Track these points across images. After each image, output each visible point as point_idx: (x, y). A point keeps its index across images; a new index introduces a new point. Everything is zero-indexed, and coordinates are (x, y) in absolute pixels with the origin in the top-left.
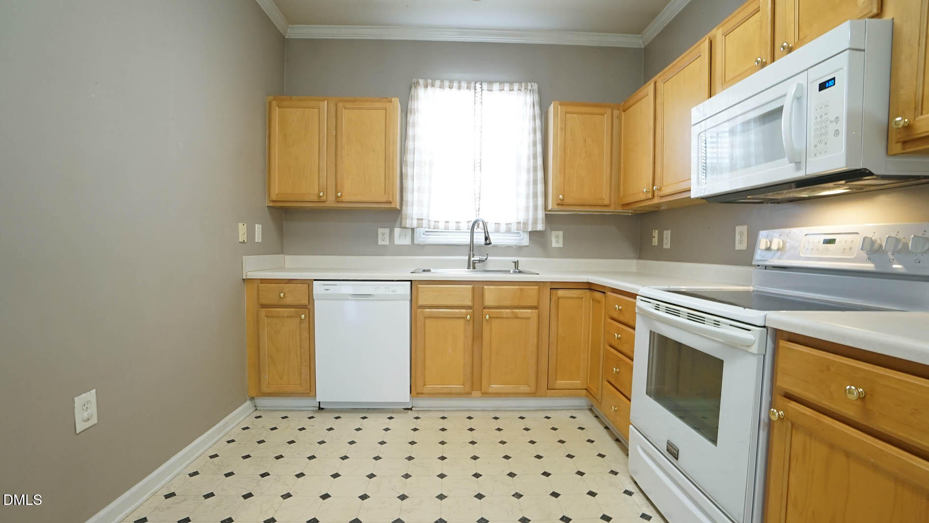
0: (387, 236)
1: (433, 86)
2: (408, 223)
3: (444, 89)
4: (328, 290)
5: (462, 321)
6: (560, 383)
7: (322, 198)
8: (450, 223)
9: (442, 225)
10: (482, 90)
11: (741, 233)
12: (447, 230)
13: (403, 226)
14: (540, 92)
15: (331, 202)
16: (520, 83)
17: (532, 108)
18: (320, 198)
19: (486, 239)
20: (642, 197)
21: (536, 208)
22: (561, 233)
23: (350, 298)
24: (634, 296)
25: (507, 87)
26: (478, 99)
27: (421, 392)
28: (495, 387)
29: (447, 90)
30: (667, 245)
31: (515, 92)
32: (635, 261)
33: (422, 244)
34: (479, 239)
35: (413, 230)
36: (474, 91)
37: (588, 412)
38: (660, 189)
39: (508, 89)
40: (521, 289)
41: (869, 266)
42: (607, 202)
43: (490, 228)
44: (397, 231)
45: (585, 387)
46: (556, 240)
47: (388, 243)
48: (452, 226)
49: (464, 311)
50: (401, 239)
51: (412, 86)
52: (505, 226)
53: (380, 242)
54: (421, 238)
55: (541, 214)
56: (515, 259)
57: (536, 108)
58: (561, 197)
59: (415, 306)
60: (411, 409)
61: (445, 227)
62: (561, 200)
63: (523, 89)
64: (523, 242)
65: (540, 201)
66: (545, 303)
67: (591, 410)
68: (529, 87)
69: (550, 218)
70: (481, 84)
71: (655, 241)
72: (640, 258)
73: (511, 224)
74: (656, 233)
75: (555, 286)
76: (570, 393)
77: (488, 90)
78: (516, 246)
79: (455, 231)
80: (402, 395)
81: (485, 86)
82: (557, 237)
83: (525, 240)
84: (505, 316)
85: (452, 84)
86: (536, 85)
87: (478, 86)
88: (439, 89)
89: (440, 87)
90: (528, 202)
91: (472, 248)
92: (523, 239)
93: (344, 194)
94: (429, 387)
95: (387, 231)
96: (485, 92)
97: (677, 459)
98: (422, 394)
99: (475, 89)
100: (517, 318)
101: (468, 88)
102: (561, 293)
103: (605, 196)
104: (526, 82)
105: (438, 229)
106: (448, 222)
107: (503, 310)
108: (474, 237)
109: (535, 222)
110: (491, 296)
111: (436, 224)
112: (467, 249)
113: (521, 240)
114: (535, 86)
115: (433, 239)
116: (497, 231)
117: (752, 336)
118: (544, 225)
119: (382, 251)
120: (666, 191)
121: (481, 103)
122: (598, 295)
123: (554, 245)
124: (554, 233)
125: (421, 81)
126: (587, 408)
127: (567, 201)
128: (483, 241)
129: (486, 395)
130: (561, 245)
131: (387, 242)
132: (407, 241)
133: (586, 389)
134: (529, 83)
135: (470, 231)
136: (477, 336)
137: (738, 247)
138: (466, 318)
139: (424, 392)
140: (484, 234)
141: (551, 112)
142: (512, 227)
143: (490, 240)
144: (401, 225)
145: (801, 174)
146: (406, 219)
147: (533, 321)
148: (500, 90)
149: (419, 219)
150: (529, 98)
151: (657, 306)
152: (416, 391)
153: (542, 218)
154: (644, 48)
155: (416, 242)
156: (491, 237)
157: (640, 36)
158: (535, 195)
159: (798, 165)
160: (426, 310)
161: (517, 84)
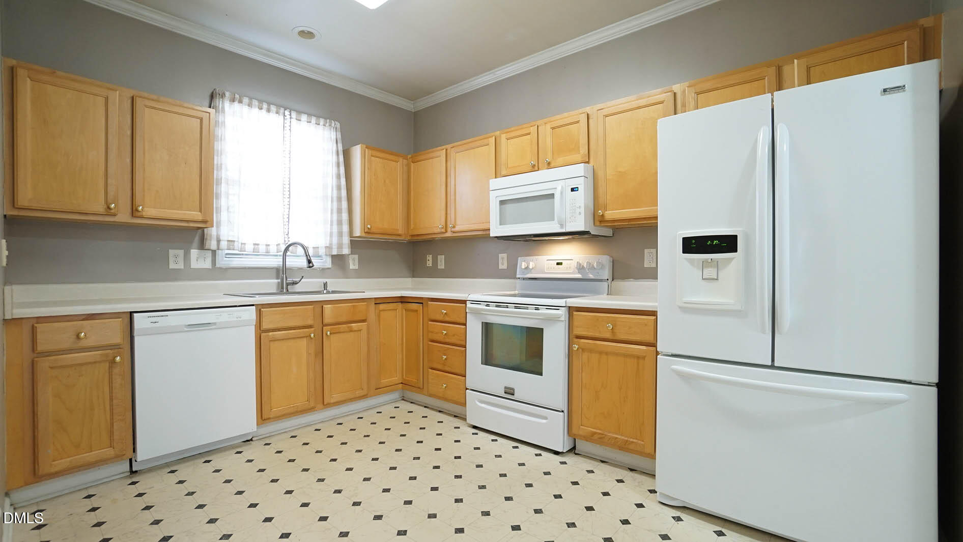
0: (181, 260)
1: (240, 102)
2: (213, 245)
3: (252, 107)
4: (155, 322)
5: (305, 341)
6: (385, 381)
7: (112, 211)
8: (260, 246)
9: (249, 248)
10: (291, 118)
11: (503, 258)
12: (256, 253)
13: (206, 247)
14: (342, 130)
15: (123, 217)
16: (326, 119)
17: (335, 145)
18: (108, 210)
19: (309, 262)
20: (439, 231)
21: (340, 234)
22: (359, 257)
23: (186, 329)
24: (464, 302)
25: (314, 120)
26: (287, 125)
27: (268, 417)
28: (336, 397)
29: (264, 111)
30: (441, 265)
31: (321, 127)
32: (410, 279)
33: (224, 267)
34: (297, 261)
35: (214, 253)
36: (283, 117)
37: (403, 401)
38: (454, 227)
39: (315, 122)
40: (353, 305)
41: (579, 276)
42: (400, 232)
43: (311, 252)
44: (194, 253)
45: (401, 381)
46: (353, 264)
47: (183, 267)
48: (262, 249)
49: (307, 330)
50: (199, 260)
51: (213, 95)
52: (312, 249)
53: (172, 266)
54: (222, 262)
55: (346, 240)
56: (325, 280)
57: (339, 144)
58: (369, 226)
59: (260, 331)
60: (251, 440)
61: (254, 249)
62: (369, 229)
63: (327, 125)
64: (326, 264)
65: (345, 228)
66: (372, 316)
68: (333, 125)
69: (355, 244)
70: (290, 112)
71: (429, 263)
72: (413, 277)
73: (318, 248)
74: (430, 257)
75: (378, 301)
76: (389, 389)
77: (296, 119)
78: (319, 268)
79: (264, 254)
80: (248, 423)
81: (294, 114)
82: (354, 260)
83: (328, 263)
84: (342, 330)
85: (261, 105)
86: (339, 124)
87: (287, 113)
88: (247, 107)
89: (249, 105)
90: (331, 229)
91: (281, 272)
92: (326, 262)
93: (146, 209)
94: (275, 411)
95: (181, 253)
96: (294, 121)
97: (513, 395)
98: (269, 419)
99: (284, 116)
100: (351, 331)
101: (277, 113)
102: (382, 307)
103: (399, 227)
104: (331, 119)
105: (245, 251)
106: (258, 245)
107: (340, 326)
108: (287, 260)
109: (340, 246)
111: (243, 246)
112: (277, 271)
113: (322, 262)
114: (338, 125)
115: (236, 262)
116: (318, 256)
117: (562, 312)
118: (350, 250)
119: (175, 276)
120: (457, 228)
121: (290, 130)
122: (412, 306)
123: (352, 267)
124: (353, 257)
125: (227, 94)
126: (400, 399)
127: (373, 230)
128: (303, 263)
129: (327, 406)
131: (181, 266)
132: (207, 264)
133: (402, 383)
134: (332, 121)
135: (282, 253)
136: (319, 352)
137: (501, 267)
138: (310, 336)
139: (271, 416)
140: (305, 258)
141: (357, 152)
142: (320, 250)
143: (313, 264)
144: (202, 246)
145: (563, 230)
146: (211, 241)
147: (364, 332)
148: (308, 122)
149: (228, 241)
150: (333, 135)
151: (488, 306)
152: (263, 418)
153: (348, 243)
154: (414, 112)
155: (218, 265)
156: (313, 260)
157: (412, 102)
158: (340, 223)
159: (562, 226)
160: (271, 334)
161: (323, 119)
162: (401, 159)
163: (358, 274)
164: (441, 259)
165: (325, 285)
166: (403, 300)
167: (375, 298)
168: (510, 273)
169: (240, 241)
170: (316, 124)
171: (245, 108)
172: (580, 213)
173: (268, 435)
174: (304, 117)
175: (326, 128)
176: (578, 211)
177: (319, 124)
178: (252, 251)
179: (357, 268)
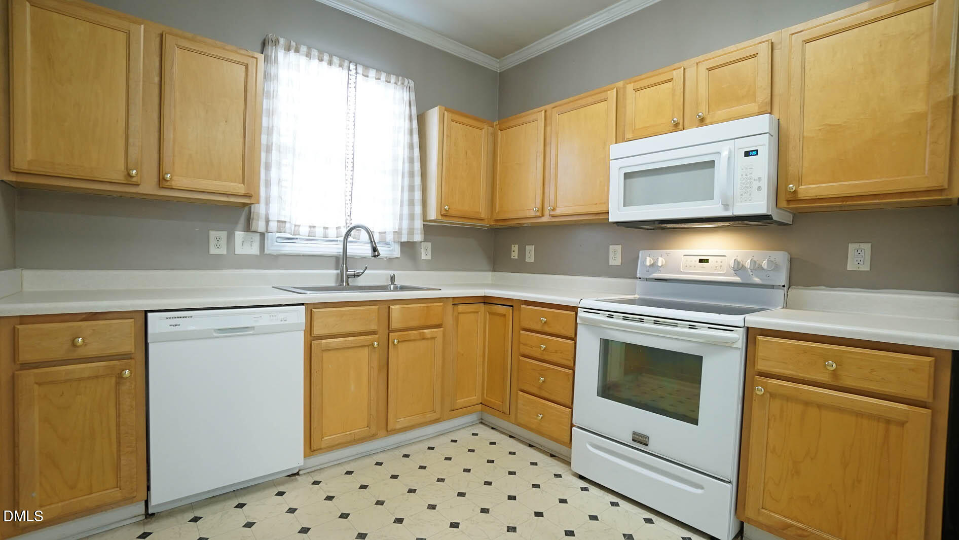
0: (223, 242)
2: (261, 226)
3: (310, 59)
4: (176, 325)
5: (366, 350)
6: (461, 402)
7: (134, 179)
8: (317, 229)
9: (304, 231)
10: (357, 73)
11: (615, 252)
12: (311, 237)
13: (253, 229)
15: (148, 187)
16: (397, 76)
17: (408, 108)
18: (129, 178)
19: (375, 249)
20: (532, 214)
21: (412, 217)
22: (429, 245)
23: (215, 335)
24: (574, 309)
25: (383, 76)
26: (352, 81)
27: (319, 448)
28: (403, 422)
29: (325, 64)
30: (530, 257)
31: (392, 86)
32: (491, 273)
33: (275, 254)
35: (263, 235)
36: (347, 71)
37: (481, 426)
38: (554, 210)
39: (384, 80)
40: (427, 307)
41: (737, 279)
42: (483, 216)
44: (239, 235)
45: (481, 401)
46: (425, 254)
47: (225, 253)
48: (319, 232)
49: (369, 337)
50: (244, 245)
52: (378, 234)
53: (213, 251)
54: (272, 247)
55: (418, 224)
56: (392, 273)
57: (412, 107)
58: (446, 207)
59: (311, 339)
60: (298, 474)
61: (310, 232)
62: (446, 211)
63: (399, 83)
65: (418, 209)
66: (449, 321)
67: (481, 423)
68: (406, 83)
69: (430, 229)
70: (356, 65)
71: (515, 255)
72: (494, 270)
73: (385, 233)
74: (515, 248)
75: (458, 301)
76: (466, 410)
77: (363, 75)
78: (386, 258)
79: (322, 238)
80: (295, 458)
81: (360, 69)
82: (426, 249)
83: (396, 252)
84: (412, 338)
85: (321, 55)
86: (413, 82)
87: (352, 67)
88: (305, 57)
89: (307, 56)
90: (401, 210)
91: (341, 261)
92: (393, 250)
93: (175, 178)
94: (327, 439)
95: (223, 235)
96: (360, 77)
97: (647, 445)
98: (321, 449)
99: (349, 70)
100: (424, 339)
101: (341, 66)
102: (462, 308)
103: (482, 211)
104: (404, 76)
105: (299, 235)
106: (314, 227)
107: (410, 332)
108: (348, 246)
109: (411, 231)
110: (398, 318)
111: (296, 228)
112: (333, 260)
113: (391, 251)
114: (412, 84)
115: (289, 248)
118: (423, 235)
119: (217, 263)
120: (558, 211)
121: (355, 87)
122: (499, 308)
123: (423, 257)
124: (426, 245)
127: (453, 213)
128: (367, 251)
129: (391, 432)
130: (429, 257)
131: (223, 251)
132: (254, 250)
133: (481, 403)
134: (406, 80)
135: (342, 239)
136: (383, 365)
137: (612, 262)
138: (373, 345)
139: (323, 446)
140: (370, 245)
141: (434, 116)
142: (387, 236)
143: (378, 253)
144: (248, 228)
145: (729, 213)
146: (258, 220)
147: (439, 340)
148: (376, 79)
149: (279, 221)
150: (406, 95)
151: (610, 316)
152: (311, 448)
153: (421, 229)
154: (500, 73)
155: (266, 252)
156: (379, 248)
157: (498, 61)
158: (411, 203)
159: (726, 206)
160: (324, 341)
161: (395, 76)
162: (486, 126)
163: (432, 266)
164: (530, 250)
165: (393, 278)
166: (486, 301)
167: (454, 298)
168: (628, 270)
169: (294, 223)
170: (387, 81)
171: (303, 60)
172: (759, 188)
173: (318, 468)
174: (372, 73)
175: (398, 87)
176: (756, 185)
177: (389, 82)
178: (307, 234)
179: (430, 258)
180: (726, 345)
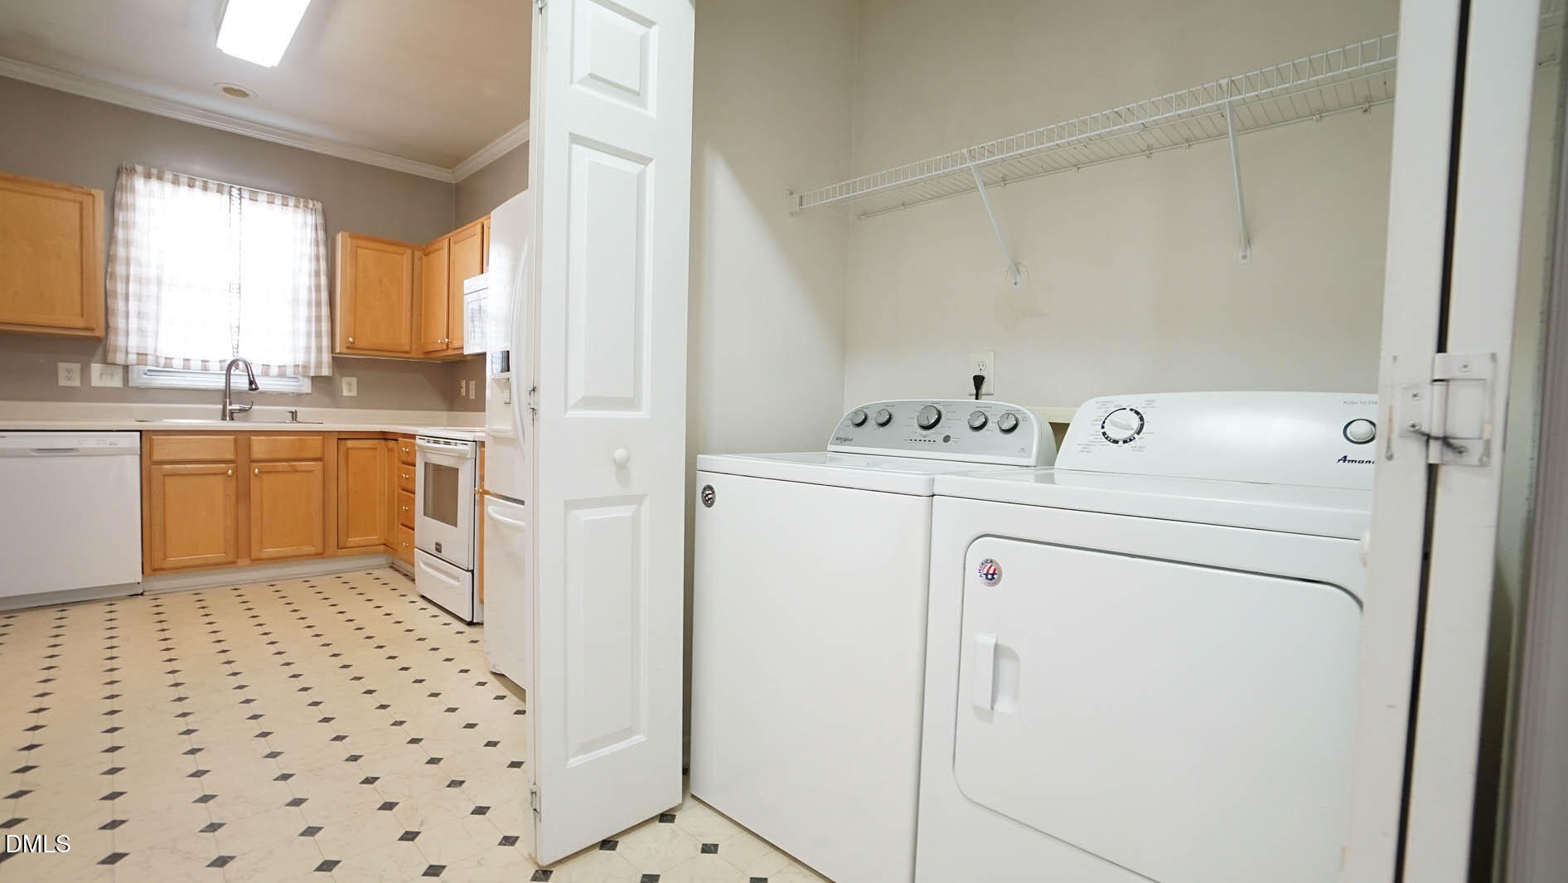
0: (76, 374)
1: (160, 178)
2: (119, 358)
3: (178, 186)
5: (220, 479)
6: (354, 540)
8: (191, 362)
9: (177, 364)
10: (241, 197)
12: (186, 370)
13: (109, 361)
14: (324, 212)
16: (298, 198)
17: (314, 232)
19: (251, 383)
20: (440, 347)
21: (319, 349)
22: (354, 380)
23: (32, 454)
24: (413, 437)
25: (278, 199)
26: (235, 208)
27: (160, 567)
28: (269, 551)
29: (197, 190)
30: (473, 395)
31: (290, 209)
32: (445, 413)
33: (143, 387)
34: (240, 382)
35: (126, 368)
36: (228, 197)
37: (390, 570)
38: (451, 342)
39: (280, 203)
40: (299, 439)
42: (407, 348)
43: (256, 370)
44: (96, 368)
45: (382, 541)
46: (349, 389)
47: (80, 385)
48: (196, 365)
49: (223, 465)
50: (103, 379)
51: (121, 172)
52: (277, 368)
53: (64, 382)
54: (139, 378)
55: (326, 357)
56: (292, 409)
57: (318, 231)
58: (352, 338)
59: (147, 463)
60: (142, 594)
61: (184, 366)
62: (352, 343)
63: (302, 205)
64: (304, 388)
65: (326, 342)
66: (332, 455)
67: (392, 567)
68: (311, 205)
69: (338, 362)
70: (240, 190)
71: (463, 392)
72: (450, 410)
73: (285, 366)
74: (463, 384)
75: (343, 437)
76: (365, 550)
77: (250, 199)
78: (293, 393)
79: (199, 372)
80: (129, 570)
81: (246, 193)
82: (350, 384)
83: (306, 387)
84: (280, 469)
85: (193, 182)
86: (320, 204)
87: (235, 192)
88: (170, 184)
89: (173, 183)
90: (309, 342)
91: (227, 394)
92: (302, 385)
94: (172, 561)
95: (76, 366)
96: (246, 202)
98: (162, 569)
99: (231, 195)
100: (296, 471)
101: (220, 191)
102: (350, 444)
104: (307, 198)
105: (172, 367)
106: (188, 360)
107: (277, 464)
108: (231, 380)
109: (319, 365)
110: (259, 448)
111: (168, 361)
112: (221, 395)
113: (299, 386)
114: (319, 206)
115: (161, 381)
116: (266, 374)
117: (469, 448)
118: (335, 370)
119: (68, 395)
121: (240, 213)
122: (392, 444)
123: (346, 393)
124: (345, 380)
125: (139, 169)
126: (387, 566)
127: (359, 345)
129: (258, 561)
130: (354, 393)
131: (76, 383)
132: (116, 382)
133: (384, 545)
134: (310, 201)
135: (224, 372)
136: (243, 495)
138: (226, 473)
139: (165, 566)
140: (247, 377)
141: (338, 241)
142: (287, 370)
143: (256, 385)
144: (104, 361)
146: (115, 352)
147: (317, 474)
148: (268, 202)
149: (138, 354)
150: (311, 219)
151: (435, 442)
152: (150, 567)
153: (329, 363)
154: (458, 184)
155: (131, 384)
156: (258, 380)
157: (450, 171)
158: (319, 334)
160: (165, 466)
161: (294, 198)
162: (409, 251)
164: (472, 386)
165: (293, 414)
166: (384, 436)
167: (338, 432)
169: (164, 356)
170: (283, 205)
171: (168, 187)
173: (168, 591)
174: (263, 197)
175: (299, 210)
177: (287, 205)
178: (181, 367)
179: (356, 395)
180: (462, 457)
